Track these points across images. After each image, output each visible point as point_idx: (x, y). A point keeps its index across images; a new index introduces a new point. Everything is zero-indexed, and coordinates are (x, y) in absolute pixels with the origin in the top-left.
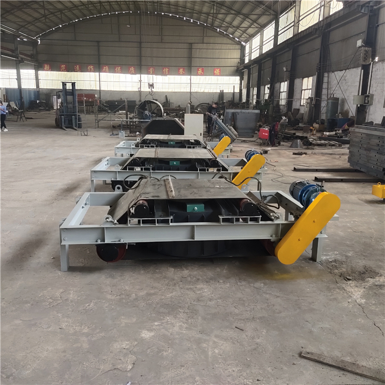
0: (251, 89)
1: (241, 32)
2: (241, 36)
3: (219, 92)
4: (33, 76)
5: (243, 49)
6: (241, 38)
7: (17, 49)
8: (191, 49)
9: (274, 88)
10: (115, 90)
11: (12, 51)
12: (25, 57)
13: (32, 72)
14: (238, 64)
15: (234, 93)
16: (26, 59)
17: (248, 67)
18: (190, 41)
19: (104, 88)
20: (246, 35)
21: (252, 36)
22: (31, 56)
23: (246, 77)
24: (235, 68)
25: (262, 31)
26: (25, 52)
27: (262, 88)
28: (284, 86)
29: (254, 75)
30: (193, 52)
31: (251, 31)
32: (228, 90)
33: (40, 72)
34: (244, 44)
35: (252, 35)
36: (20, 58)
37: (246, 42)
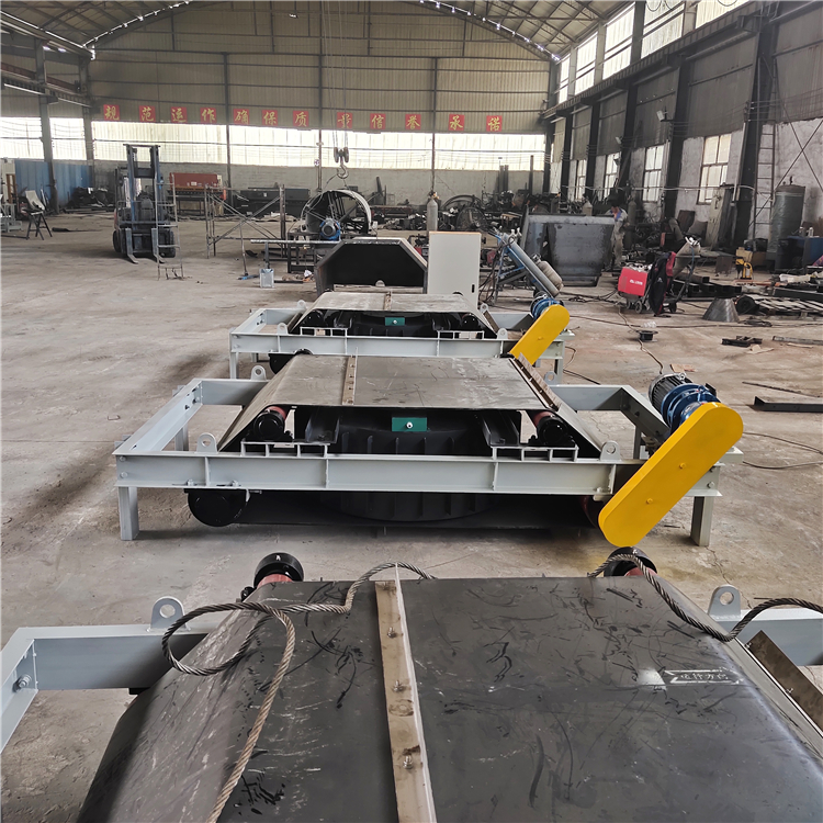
0: (573, 164)
1: (553, 31)
2: (550, 41)
3: (498, 169)
4: (80, 133)
5: (554, 70)
6: (551, 46)
7: (41, 70)
8: (434, 70)
9: (629, 162)
10: (262, 164)
11: (32, 75)
12: (62, 90)
13: (77, 124)
14: (543, 105)
15: (531, 173)
16: (63, 93)
17: (566, 112)
18: (433, 53)
19: (238, 159)
20: (563, 37)
21: (578, 40)
22: (76, 87)
23: (560, 136)
24: (537, 115)
25: (601, 28)
26: (62, 78)
27: (600, 160)
28: (656, 157)
29: (580, 131)
30: (439, 78)
31: (575, 27)
32: (518, 165)
33: (96, 125)
34: (557, 59)
35: (577, 37)
36: (48, 92)
37: (562, 54)
